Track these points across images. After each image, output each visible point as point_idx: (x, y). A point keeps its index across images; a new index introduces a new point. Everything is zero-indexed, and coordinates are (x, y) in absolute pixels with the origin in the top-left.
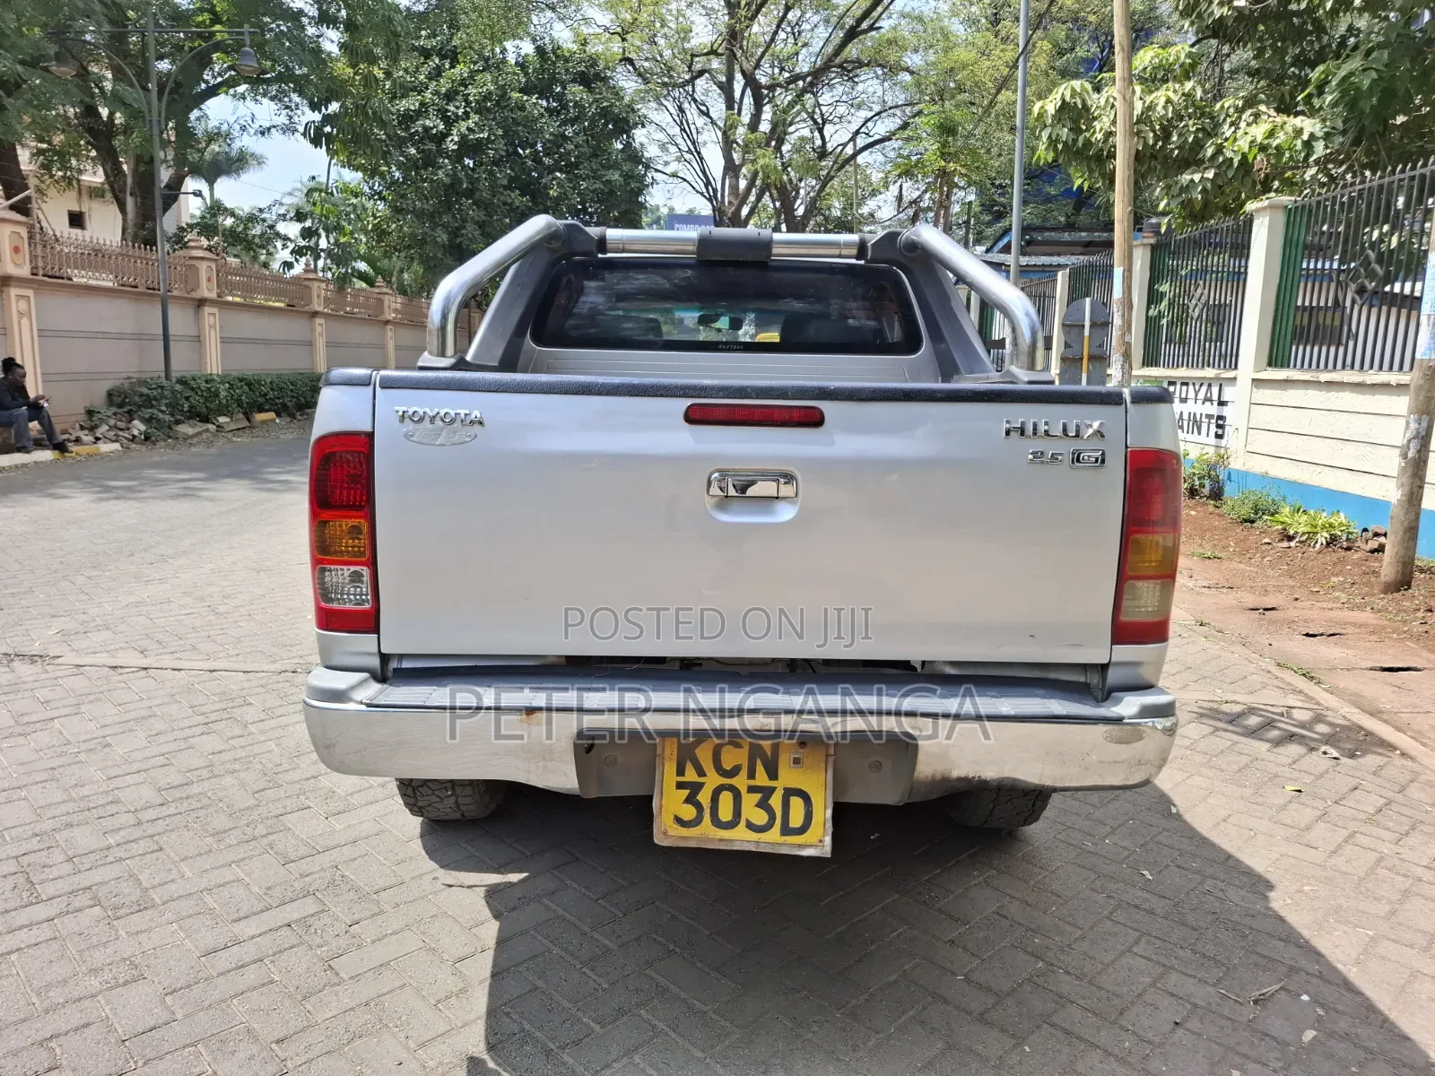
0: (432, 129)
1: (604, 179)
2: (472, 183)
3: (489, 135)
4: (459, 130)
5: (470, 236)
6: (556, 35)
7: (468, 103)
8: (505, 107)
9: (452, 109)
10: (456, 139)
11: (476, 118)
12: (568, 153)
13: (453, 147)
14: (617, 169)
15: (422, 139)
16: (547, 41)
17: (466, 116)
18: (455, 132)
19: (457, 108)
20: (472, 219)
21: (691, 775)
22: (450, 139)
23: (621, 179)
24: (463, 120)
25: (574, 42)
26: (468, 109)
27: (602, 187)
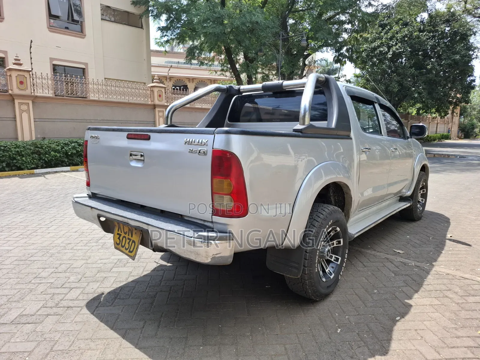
0: (383, 51)
1: (452, 59)
2: (396, 68)
3: (403, 50)
4: (392, 50)
5: (393, 86)
6: (437, 8)
7: (397, 40)
8: (412, 38)
9: (391, 43)
10: (391, 53)
11: (400, 44)
12: (439, 51)
13: (390, 56)
14: (459, 54)
15: (379, 55)
16: (434, 10)
17: (396, 44)
18: (391, 51)
19: (393, 42)
20: (395, 80)
21: (120, 232)
22: (389, 53)
23: (460, 58)
24: (395, 46)
25: (446, 8)
26: (397, 42)
27: (451, 62)
